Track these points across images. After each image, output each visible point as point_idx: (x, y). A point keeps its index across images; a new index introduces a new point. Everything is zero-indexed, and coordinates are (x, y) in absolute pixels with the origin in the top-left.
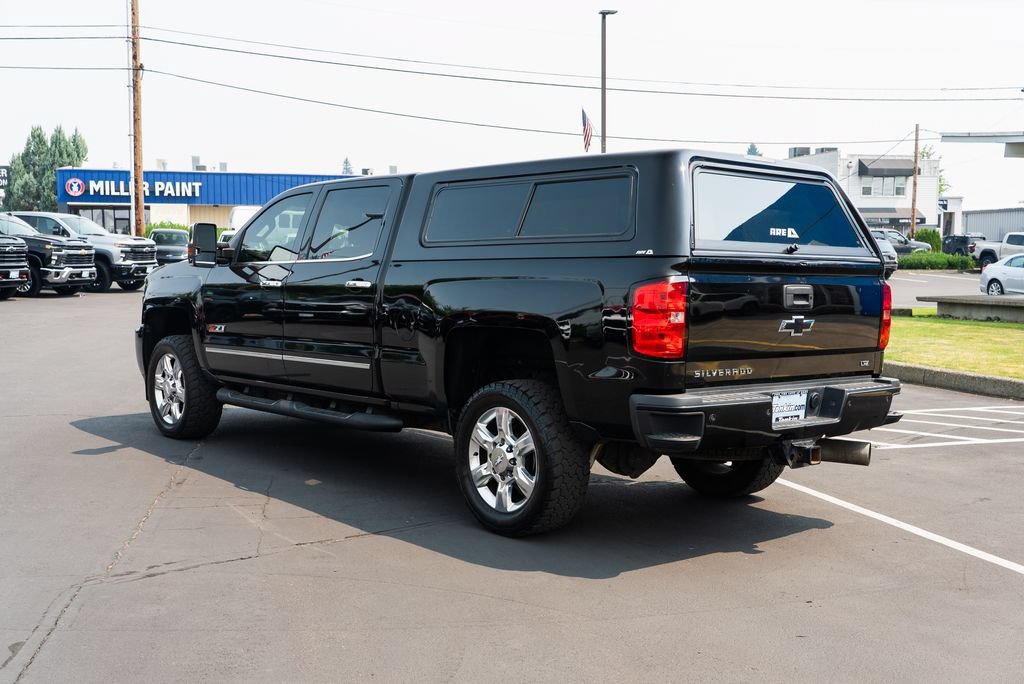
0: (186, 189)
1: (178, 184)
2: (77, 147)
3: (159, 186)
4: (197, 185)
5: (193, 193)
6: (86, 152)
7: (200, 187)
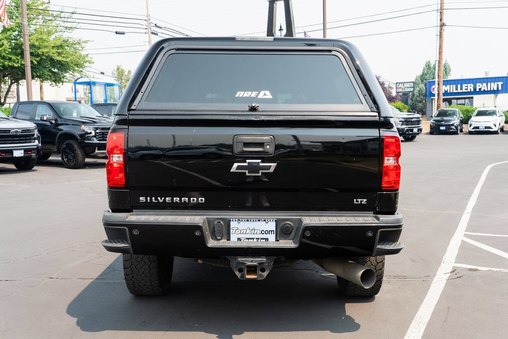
0: (494, 86)
1: (489, 84)
2: (446, 69)
3: (479, 86)
4: (500, 84)
5: (498, 88)
6: (450, 71)
7: (502, 85)
